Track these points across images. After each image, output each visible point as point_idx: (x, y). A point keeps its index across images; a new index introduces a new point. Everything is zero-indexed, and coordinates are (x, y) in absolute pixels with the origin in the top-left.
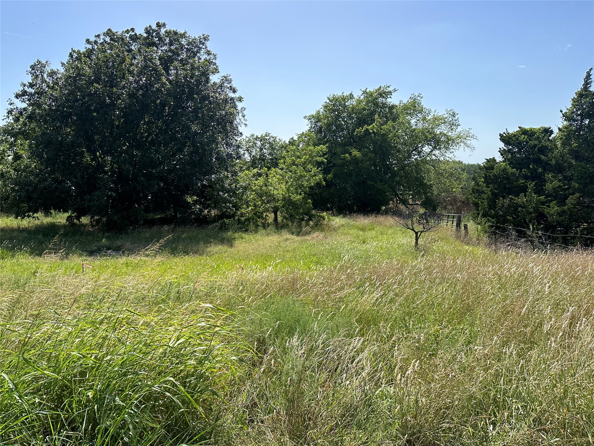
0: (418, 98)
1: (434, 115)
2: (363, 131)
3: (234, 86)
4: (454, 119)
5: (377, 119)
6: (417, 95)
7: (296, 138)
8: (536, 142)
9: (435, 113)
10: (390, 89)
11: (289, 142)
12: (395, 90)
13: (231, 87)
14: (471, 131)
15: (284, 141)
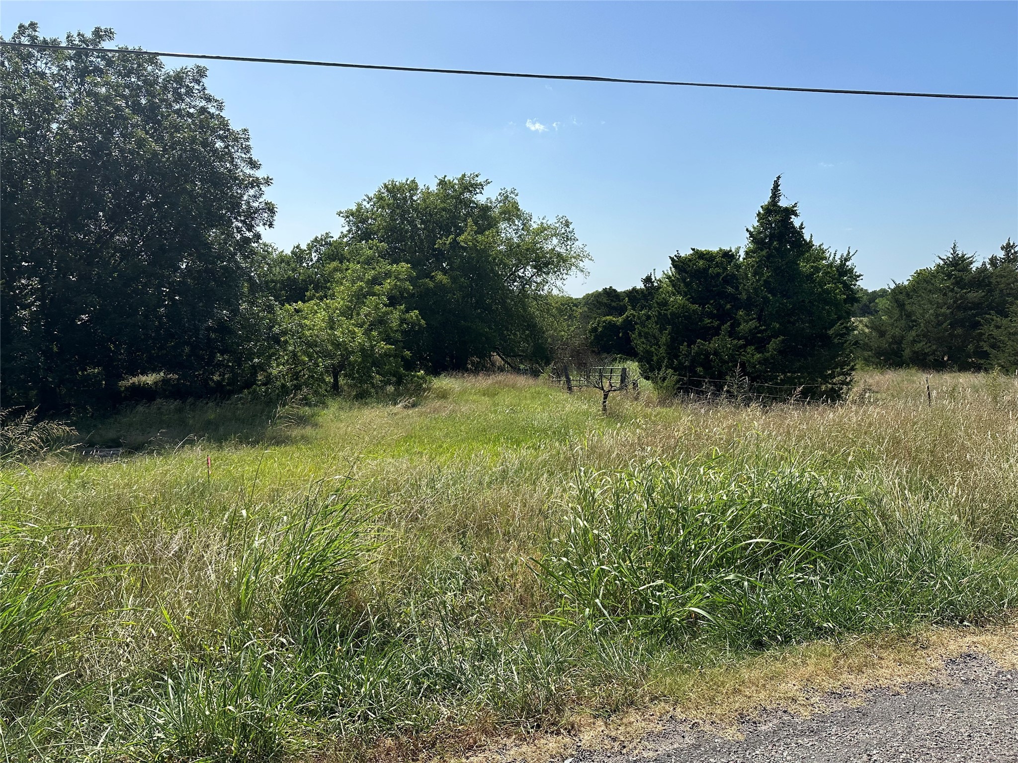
0: (513, 196)
1: (542, 223)
2: (448, 242)
3: (254, 158)
4: (568, 230)
5: (471, 226)
6: (509, 190)
7: (304, 247)
8: (717, 270)
9: (544, 221)
10: (480, 180)
11: (293, 252)
12: (488, 182)
13: (250, 158)
14: (585, 249)
15: (281, 250)
